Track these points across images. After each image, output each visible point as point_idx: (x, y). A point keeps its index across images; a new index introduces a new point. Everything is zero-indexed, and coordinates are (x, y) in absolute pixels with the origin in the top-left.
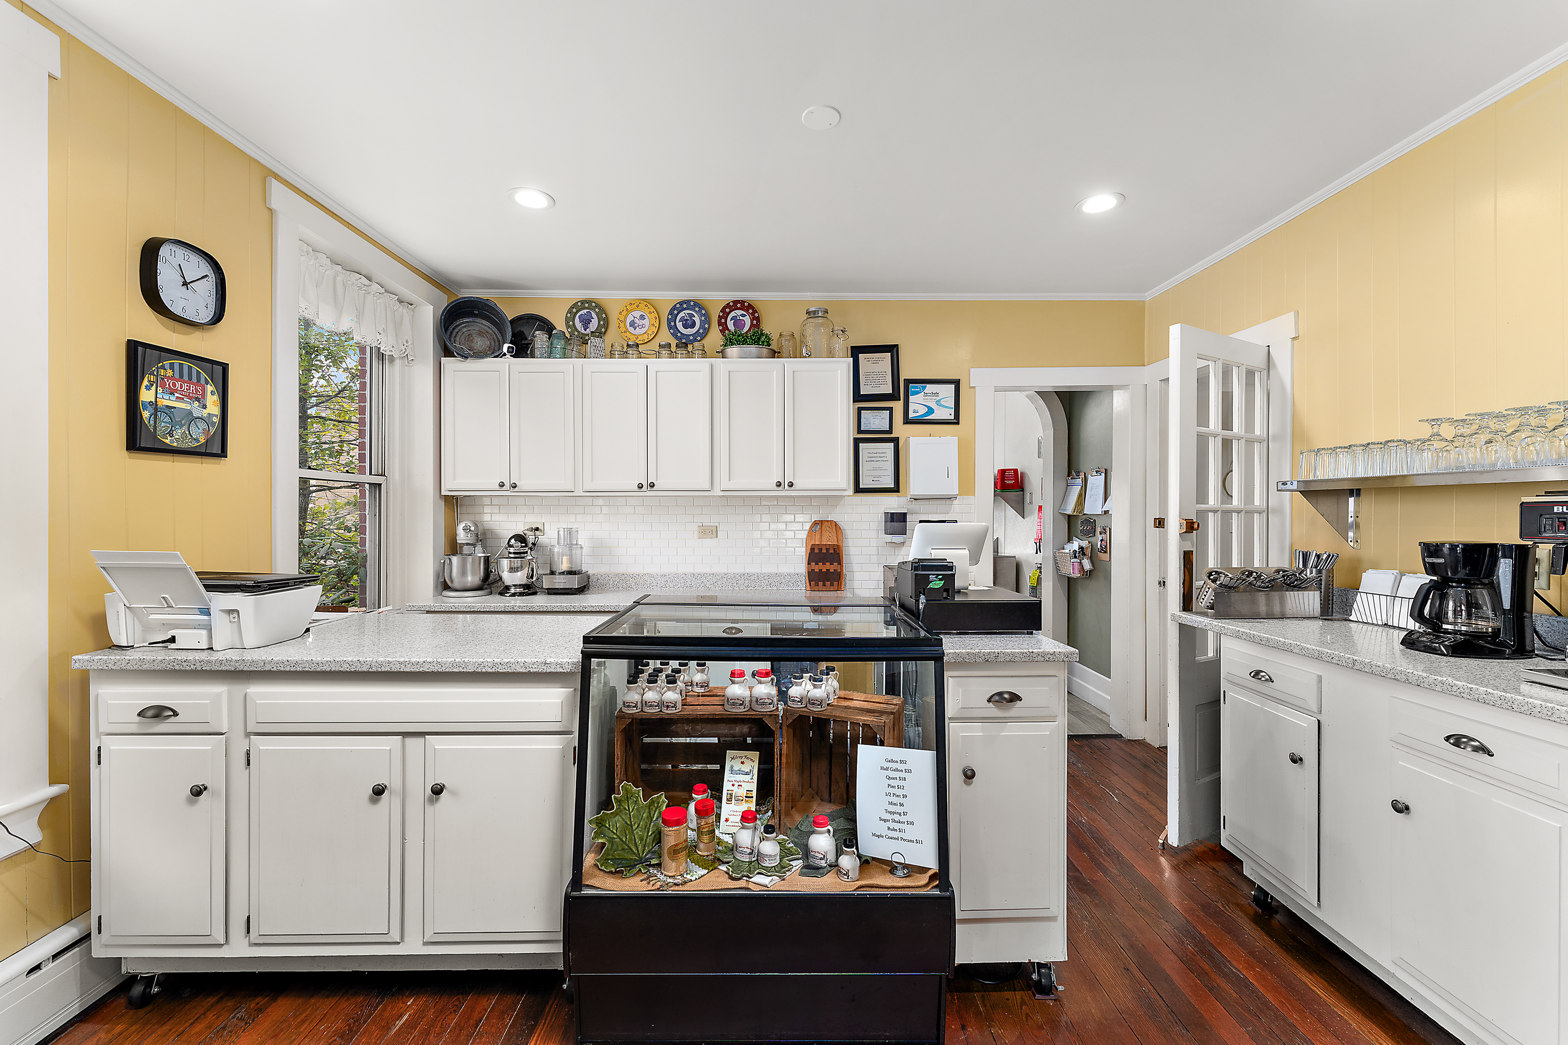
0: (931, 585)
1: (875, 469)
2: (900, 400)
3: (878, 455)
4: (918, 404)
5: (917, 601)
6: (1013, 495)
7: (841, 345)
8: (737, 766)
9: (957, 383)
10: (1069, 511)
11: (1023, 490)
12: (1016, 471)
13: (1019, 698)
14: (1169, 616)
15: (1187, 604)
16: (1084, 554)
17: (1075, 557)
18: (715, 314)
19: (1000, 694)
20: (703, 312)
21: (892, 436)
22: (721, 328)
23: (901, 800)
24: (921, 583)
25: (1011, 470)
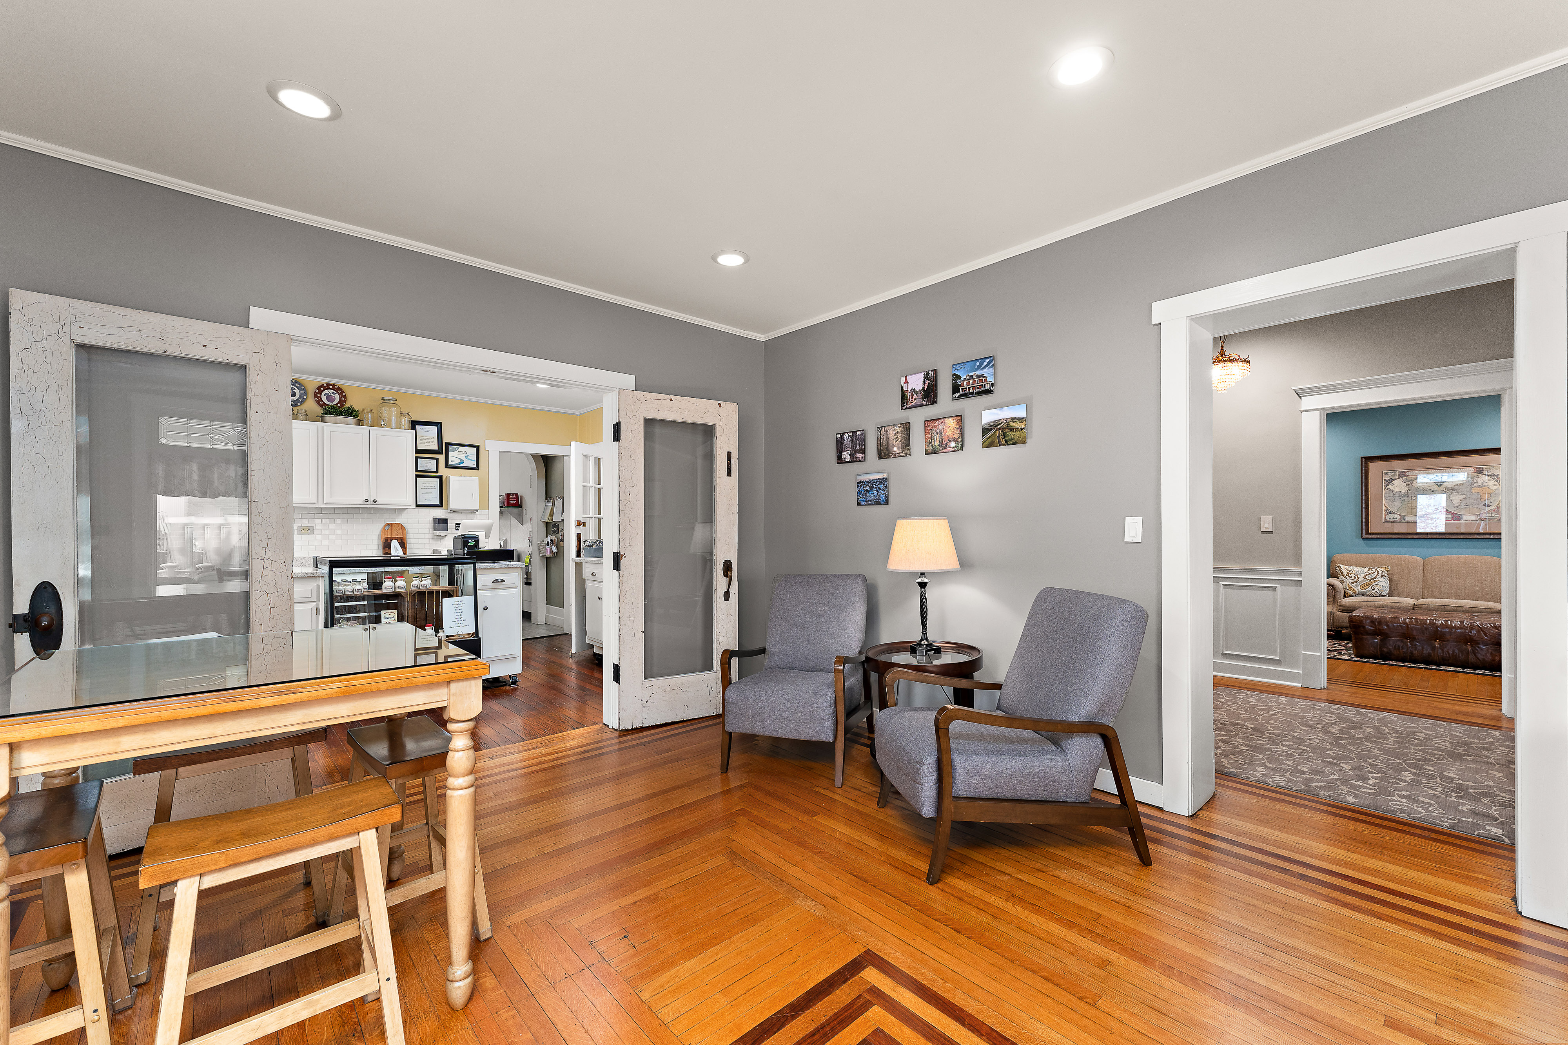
0: (469, 544)
1: (427, 493)
2: (443, 454)
3: (429, 485)
4: (455, 457)
5: (464, 551)
6: (516, 510)
7: (406, 421)
8: (387, 615)
9: (478, 447)
10: (546, 520)
11: (521, 507)
12: (517, 495)
13: (504, 581)
14: (571, 560)
15: (579, 555)
16: (553, 543)
17: (548, 545)
18: (311, 389)
19: (497, 580)
20: (303, 388)
21: (438, 474)
22: (316, 399)
23: (461, 614)
24: (465, 543)
25: (514, 494)
